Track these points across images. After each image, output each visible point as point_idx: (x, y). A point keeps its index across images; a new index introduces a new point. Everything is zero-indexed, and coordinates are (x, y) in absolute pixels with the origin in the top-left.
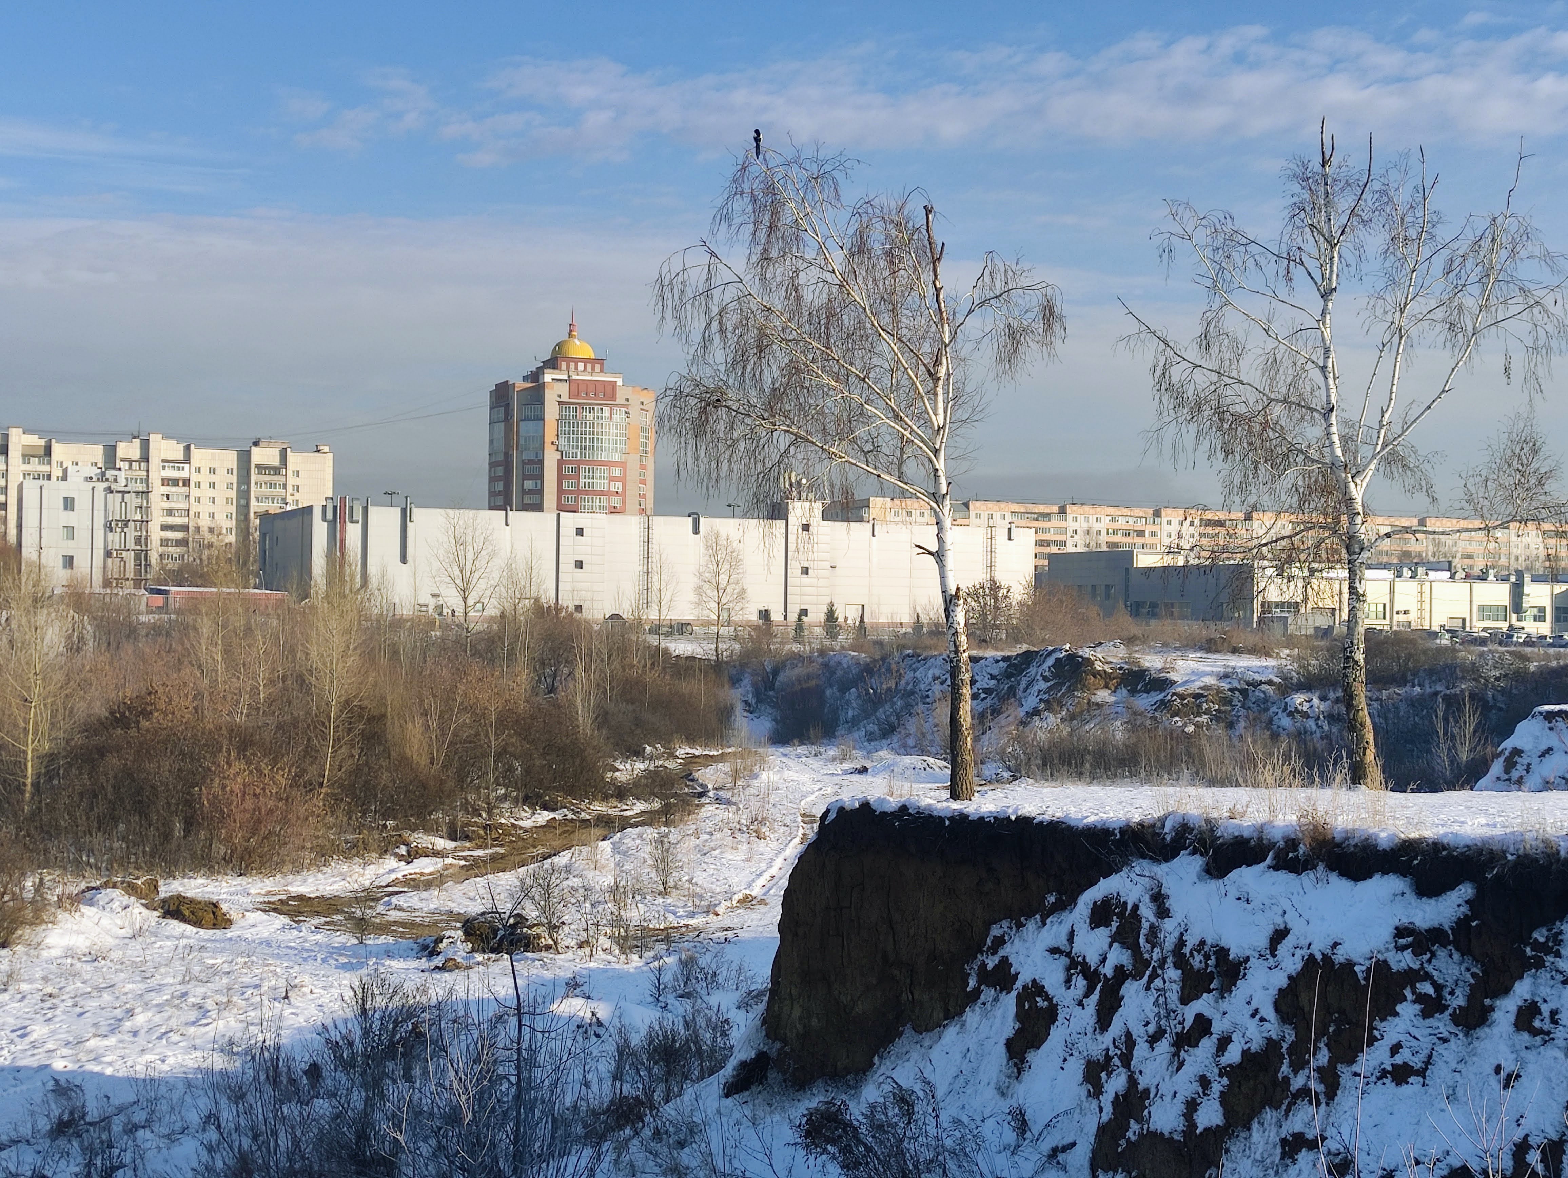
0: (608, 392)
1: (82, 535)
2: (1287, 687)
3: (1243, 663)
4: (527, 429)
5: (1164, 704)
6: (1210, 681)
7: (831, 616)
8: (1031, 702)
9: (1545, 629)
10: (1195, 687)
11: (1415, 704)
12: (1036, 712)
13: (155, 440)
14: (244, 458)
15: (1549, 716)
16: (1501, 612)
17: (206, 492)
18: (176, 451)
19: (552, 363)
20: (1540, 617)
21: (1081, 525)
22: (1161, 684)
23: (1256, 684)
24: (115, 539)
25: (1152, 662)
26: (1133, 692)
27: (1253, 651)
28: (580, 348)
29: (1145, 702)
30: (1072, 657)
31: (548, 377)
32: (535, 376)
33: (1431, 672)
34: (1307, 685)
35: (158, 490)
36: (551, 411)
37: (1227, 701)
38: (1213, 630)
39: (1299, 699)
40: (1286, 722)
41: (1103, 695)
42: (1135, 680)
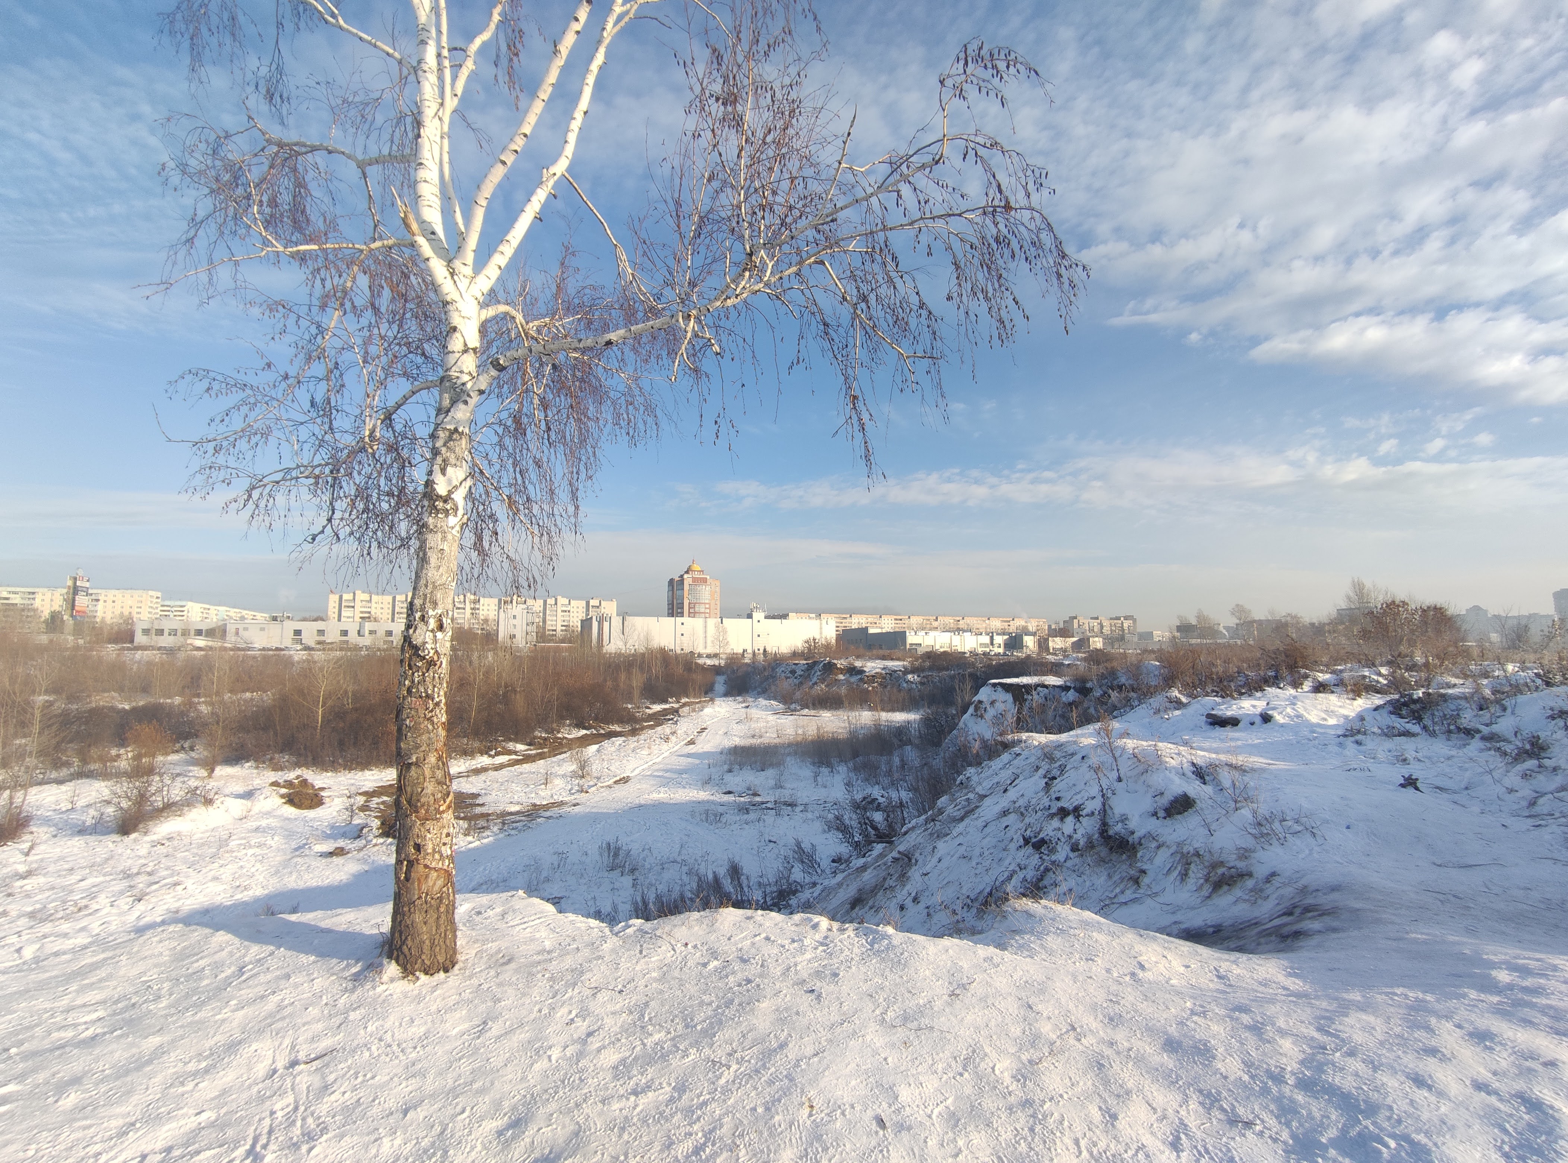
0: (705, 581)
1: (519, 628)
2: (906, 672)
3: (890, 664)
4: (679, 593)
5: (861, 680)
6: (878, 670)
7: (765, 650)
8: (815, 679)
9: (1001, 650)
10: (873, 673)
11: (952, 678)
12: (816, 683)
13: (559, 598)
14: (588, 603)
15: (994, 685)
16: (986, 645)
17: (576, 614)
18: (566, 601)
19: (687, 572)
20: (999, 647)
22: (861, 672)
23: (895, 671)
24: (530, 628)
25: (858, 664)
26: (851, 675)
27: (898, 659)
28: (696, 567)
29: (854, 679)
30: (829, 663)
31: (686, 576)
32: (682, 576)
33: (958, 666)
34: (912, 672)
36: (686, 587)
37: (884, 678)
38: (886, 652)
39: (910, 677)
40: (905, 685)
41: (841, 677)
42: (852, 671)
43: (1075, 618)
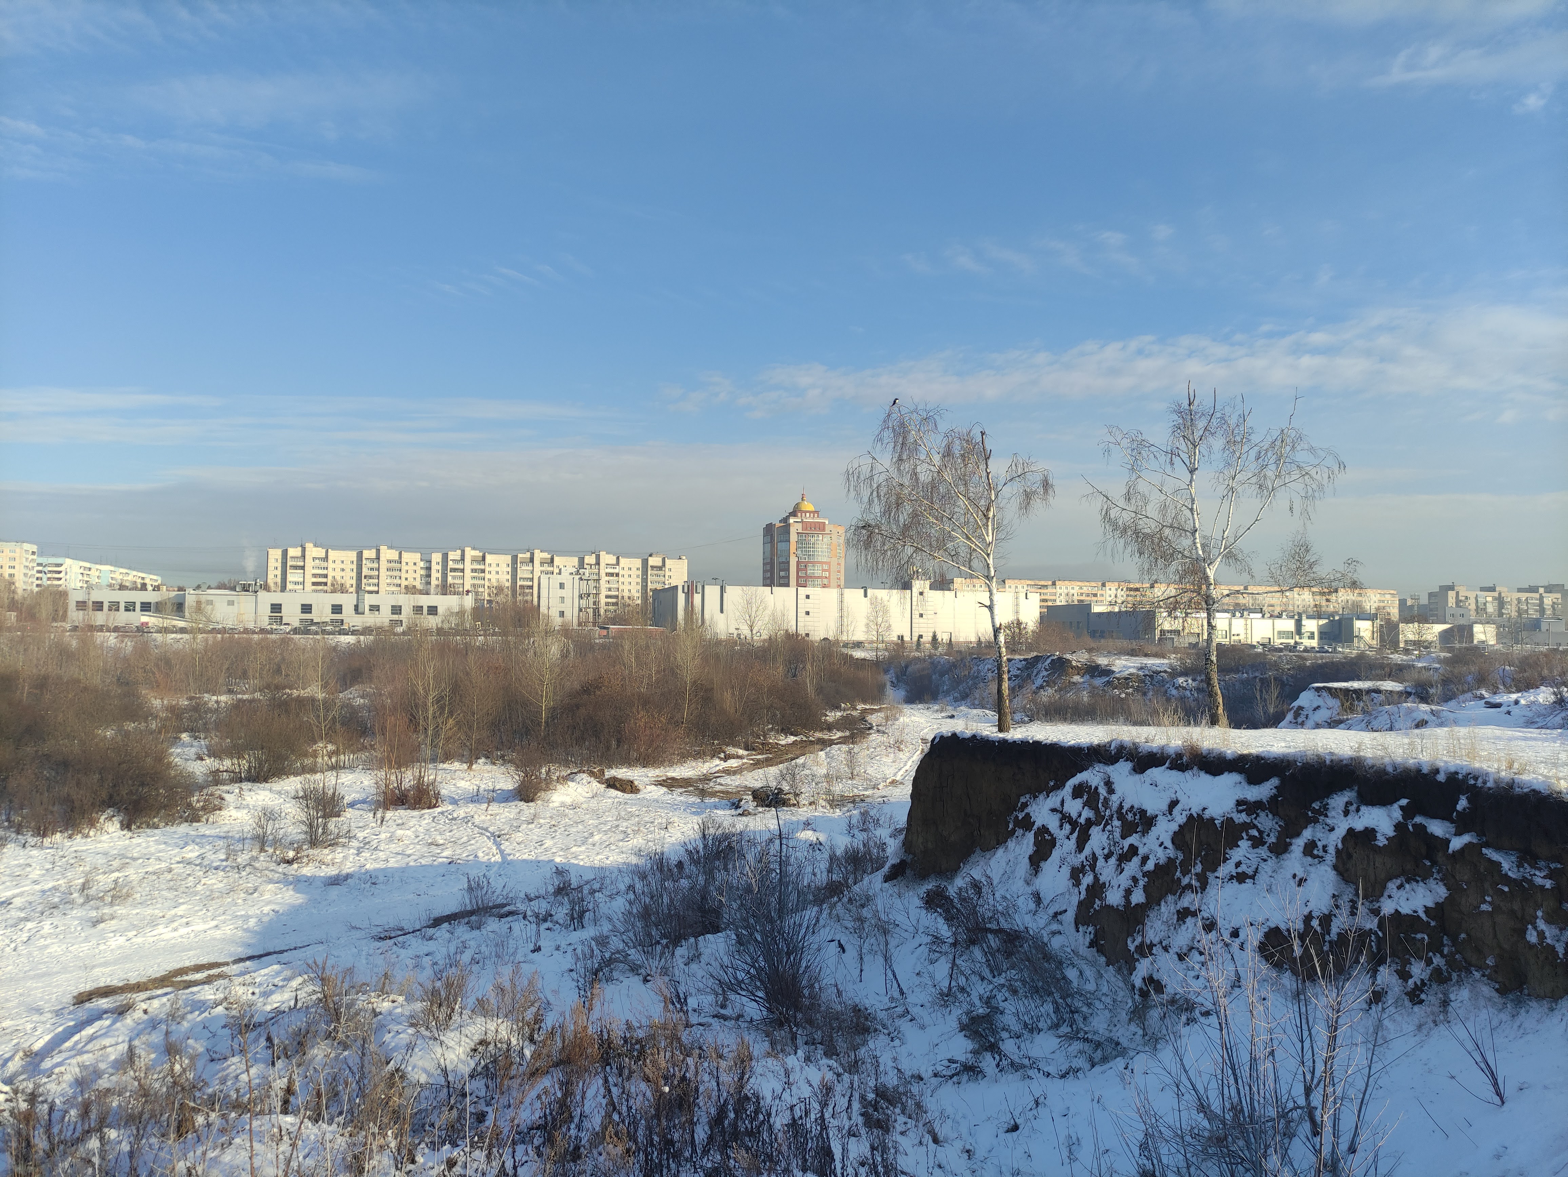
0: (821, 527)
1: (568, 601)
2: (1175, 673)
3: (1152, 662)
4: (781, 546)
5: (1109, 683)
6: (1133, 671)
7: (934, 637)
8: (1039, 682)
9: (1314, 643)
10: (1126, 674)
11: (1244, 683)
12: (1042, 687)
13: (602, 554)
14: (645, 562)
15: (1318, 689)
16: (1290, 635)
17: (627, 580)
18: (612, 559)
19: (794, 514)
20: (1312, 637)
21: (1064, 591)
22: (1107, 672)
23: (1158, 673)
24: (583, 603)
25: (1102, 661)
26: (1092, 677)
27: (1156, 655)
28: (808, 506)
29: (1099, 682)
30: (1060, 659)
31: (791, 520)
32: (785, 520)
33: (1253, 666)
34: (1185, 673)
35: (604, 579)
36: (793, 537)
37: (1142, 681)
38: (1134, 645)
39: (1181, 680)
40: (1174, 692)
41: (1077, 678)
42: (1094, 670)
43: (1452, 588)
